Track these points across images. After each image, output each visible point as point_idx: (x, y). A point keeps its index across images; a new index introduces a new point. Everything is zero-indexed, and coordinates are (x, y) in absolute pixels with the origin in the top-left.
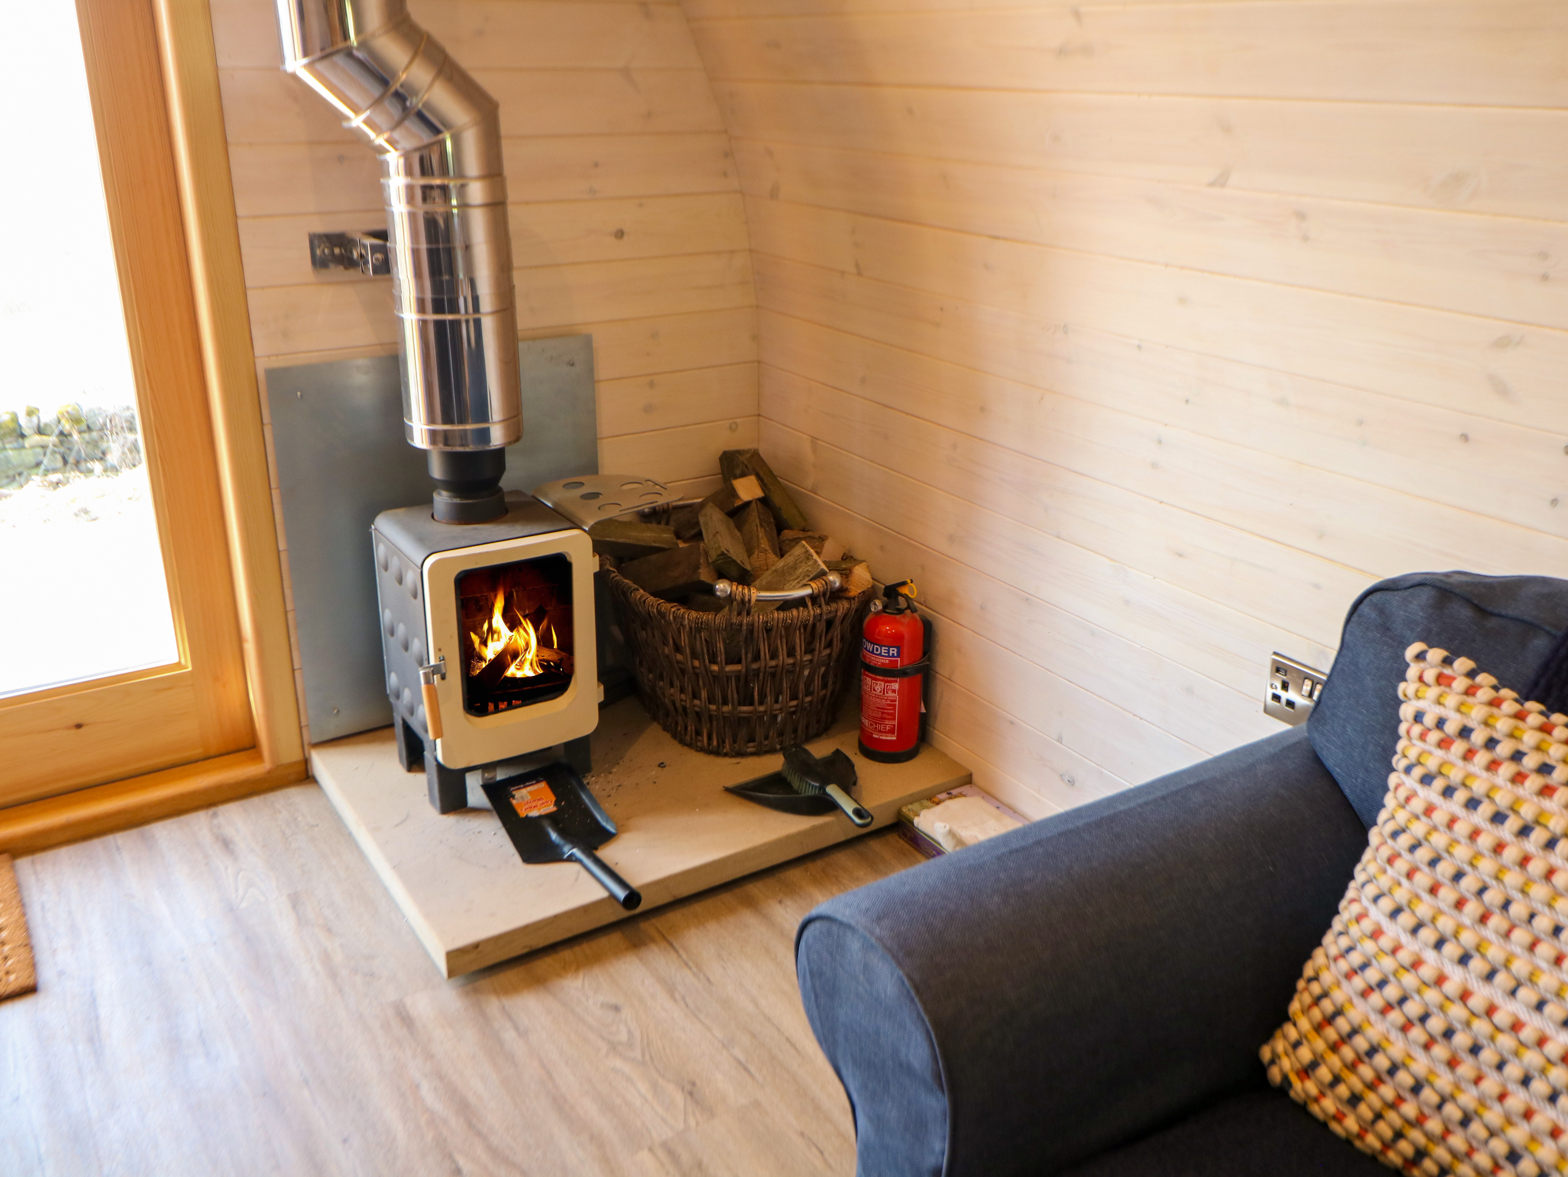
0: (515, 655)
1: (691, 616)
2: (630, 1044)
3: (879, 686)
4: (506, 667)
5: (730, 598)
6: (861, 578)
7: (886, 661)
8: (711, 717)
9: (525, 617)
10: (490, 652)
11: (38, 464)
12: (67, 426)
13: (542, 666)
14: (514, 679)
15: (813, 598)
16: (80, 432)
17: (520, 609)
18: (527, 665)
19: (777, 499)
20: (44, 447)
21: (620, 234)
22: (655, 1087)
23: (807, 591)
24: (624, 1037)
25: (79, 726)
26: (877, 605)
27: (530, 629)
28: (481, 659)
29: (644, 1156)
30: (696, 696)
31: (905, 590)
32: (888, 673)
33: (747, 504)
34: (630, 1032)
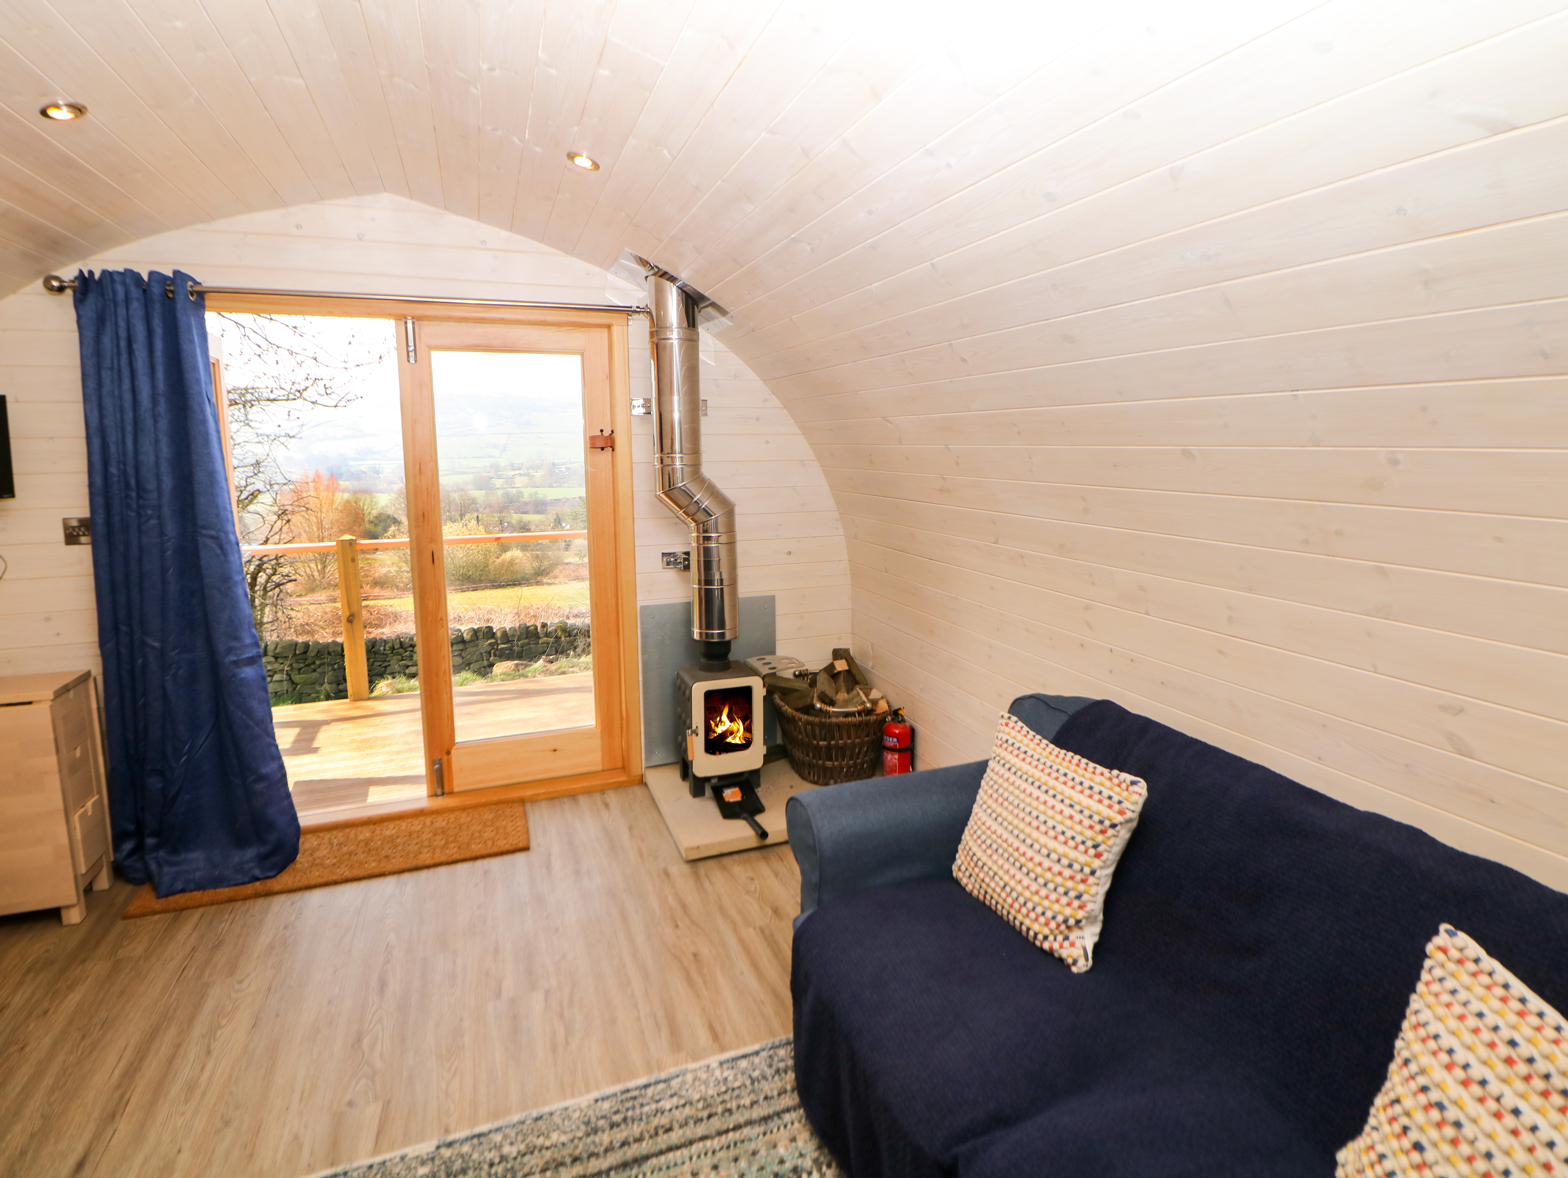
0: (732, 733)
1: (805, 717)
2: (755, 892)
3: (889, 757)
4: (727, 737)
5: (821, 710)
6: (883, 706)
7: (892, 744)
8: (814, 766)
9: (738, 718)
10: (720, 730)
11: (544, 652)
12: (559, 633)
13: (745, 740)
14: (730, 744)
15: (860, 713)
16: (566, 637)
17: (736, 714)
18: (737, 738)
19: (854, 671)
20: (548, 643)
21: (789, 553)
22: (761, 908)
23: (856, 709)
24: (753, 889)
25: (555, 750)
26: (889, 718)
27: (741, 723)
28: (715, 732)
29: (751, 931)
30: (808, 755)
31: (900, 712)
32: (892, 750)
33: (840, 672)
34: (756, 888)
